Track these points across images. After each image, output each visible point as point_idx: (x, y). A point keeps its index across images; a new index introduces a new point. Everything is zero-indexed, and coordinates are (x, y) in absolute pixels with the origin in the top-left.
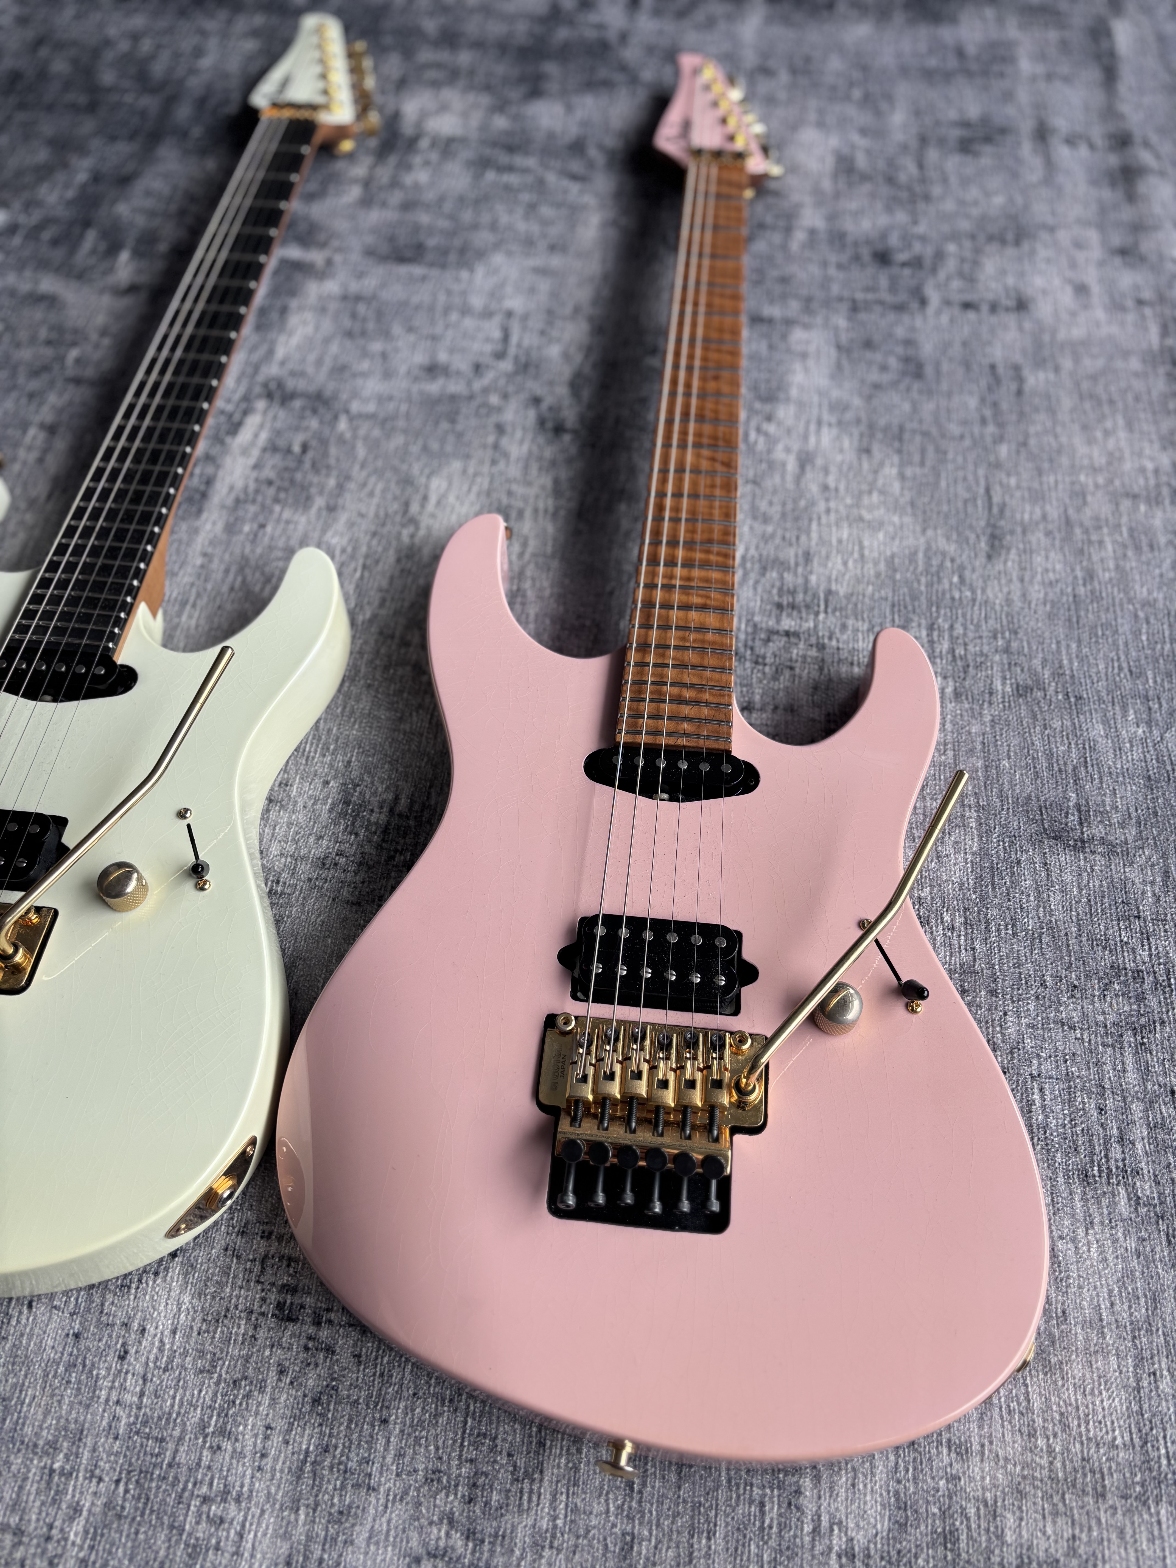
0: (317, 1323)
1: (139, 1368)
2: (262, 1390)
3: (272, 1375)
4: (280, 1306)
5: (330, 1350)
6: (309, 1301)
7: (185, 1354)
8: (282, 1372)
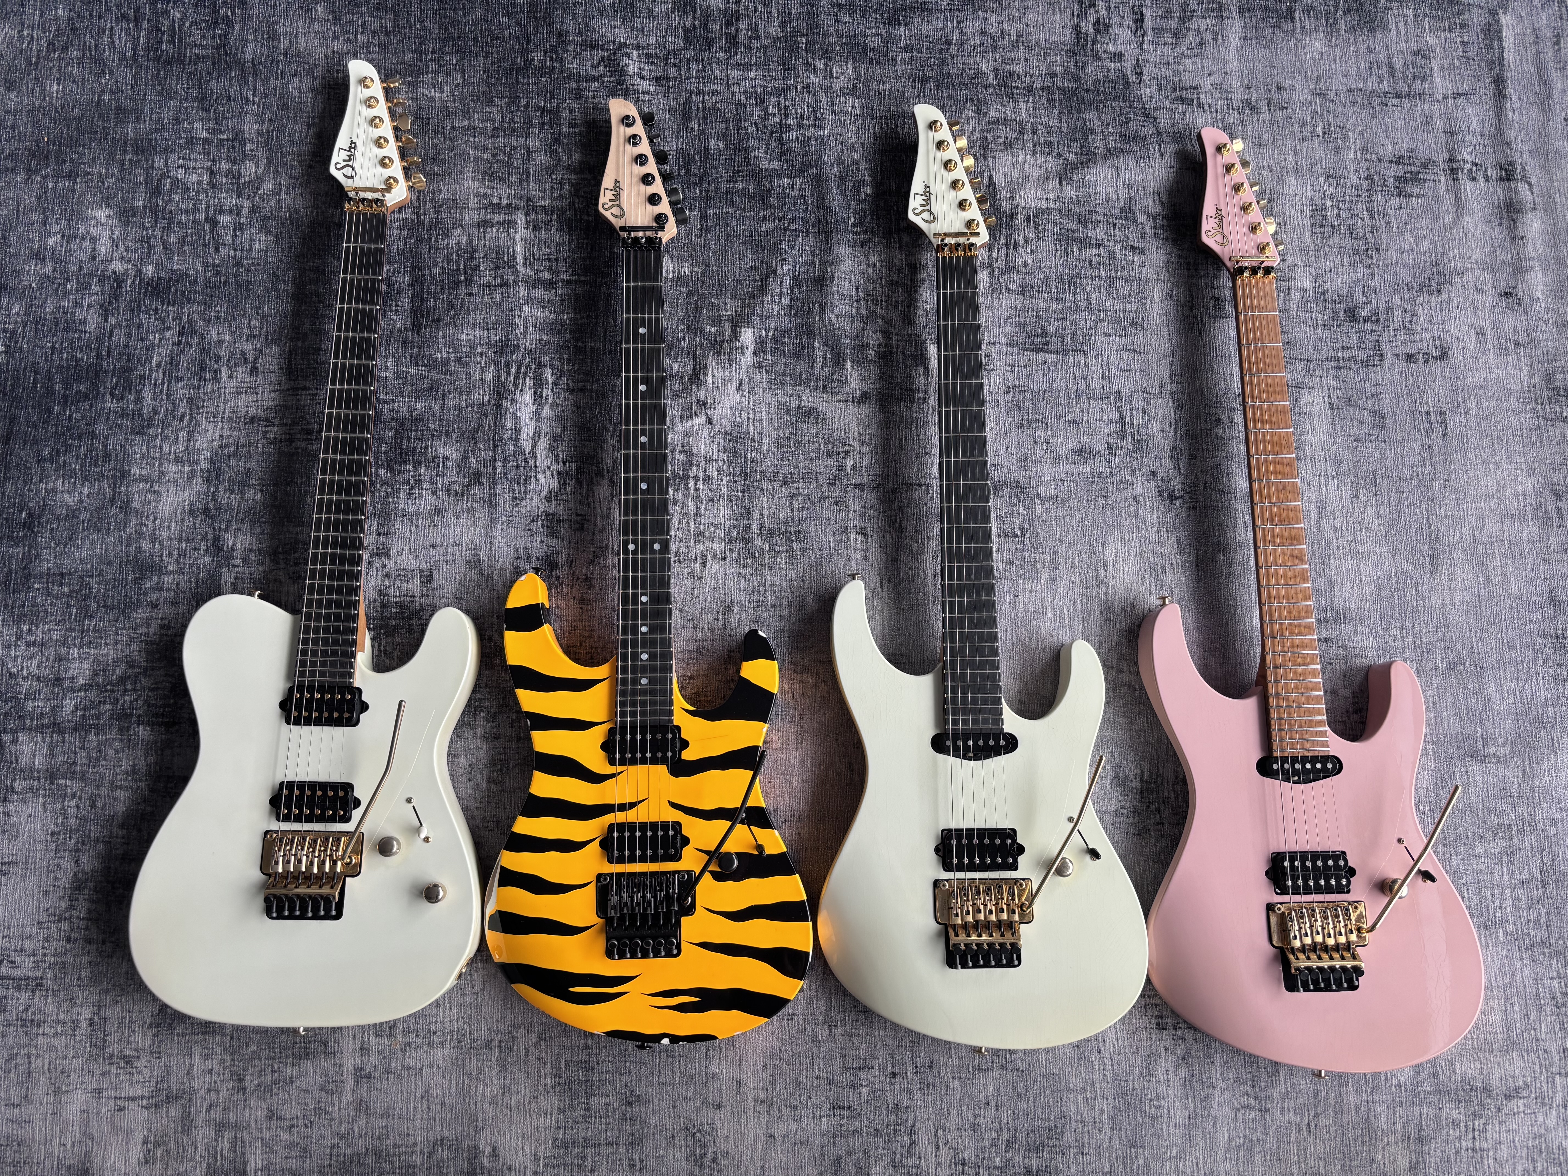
0: (1175, 1029)
1: (1107, 1055)
2: (1160, 1057)
3: (1163, 1050)
4: (1158, 1024)
5: (1183, 1039)
6: (1169, 1021)
7: (1124, 1047)
8: (1166, 1049)
